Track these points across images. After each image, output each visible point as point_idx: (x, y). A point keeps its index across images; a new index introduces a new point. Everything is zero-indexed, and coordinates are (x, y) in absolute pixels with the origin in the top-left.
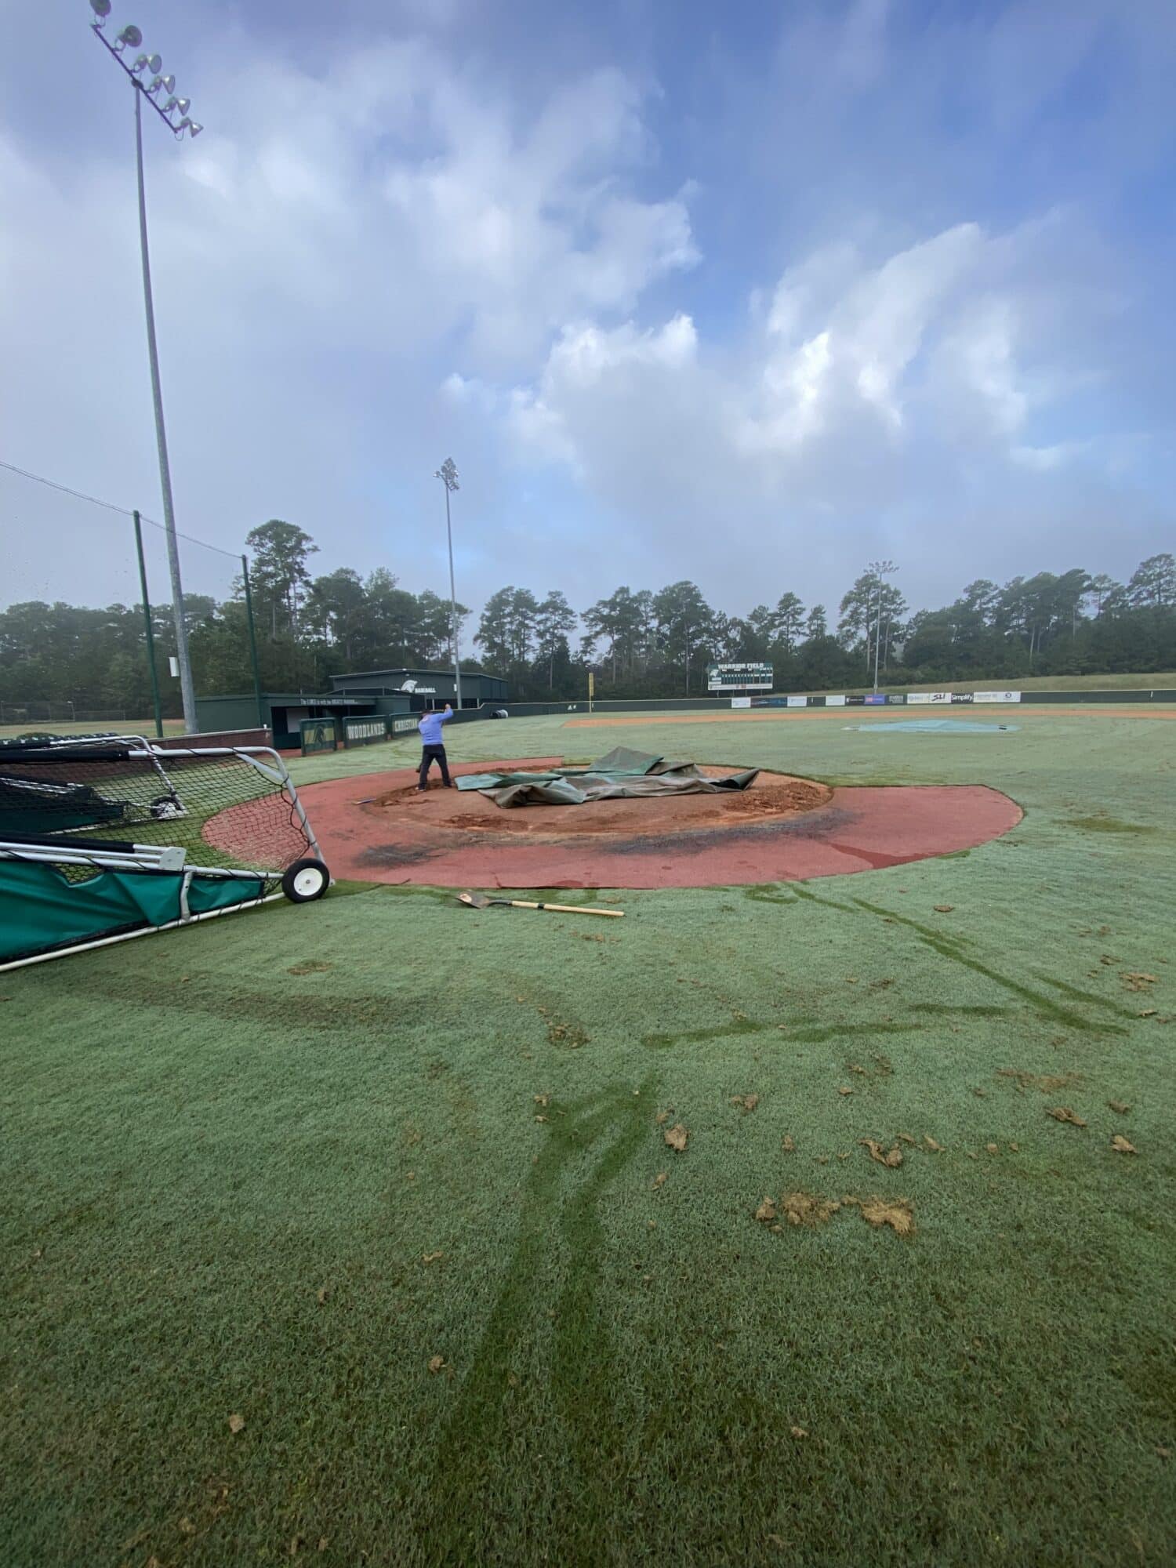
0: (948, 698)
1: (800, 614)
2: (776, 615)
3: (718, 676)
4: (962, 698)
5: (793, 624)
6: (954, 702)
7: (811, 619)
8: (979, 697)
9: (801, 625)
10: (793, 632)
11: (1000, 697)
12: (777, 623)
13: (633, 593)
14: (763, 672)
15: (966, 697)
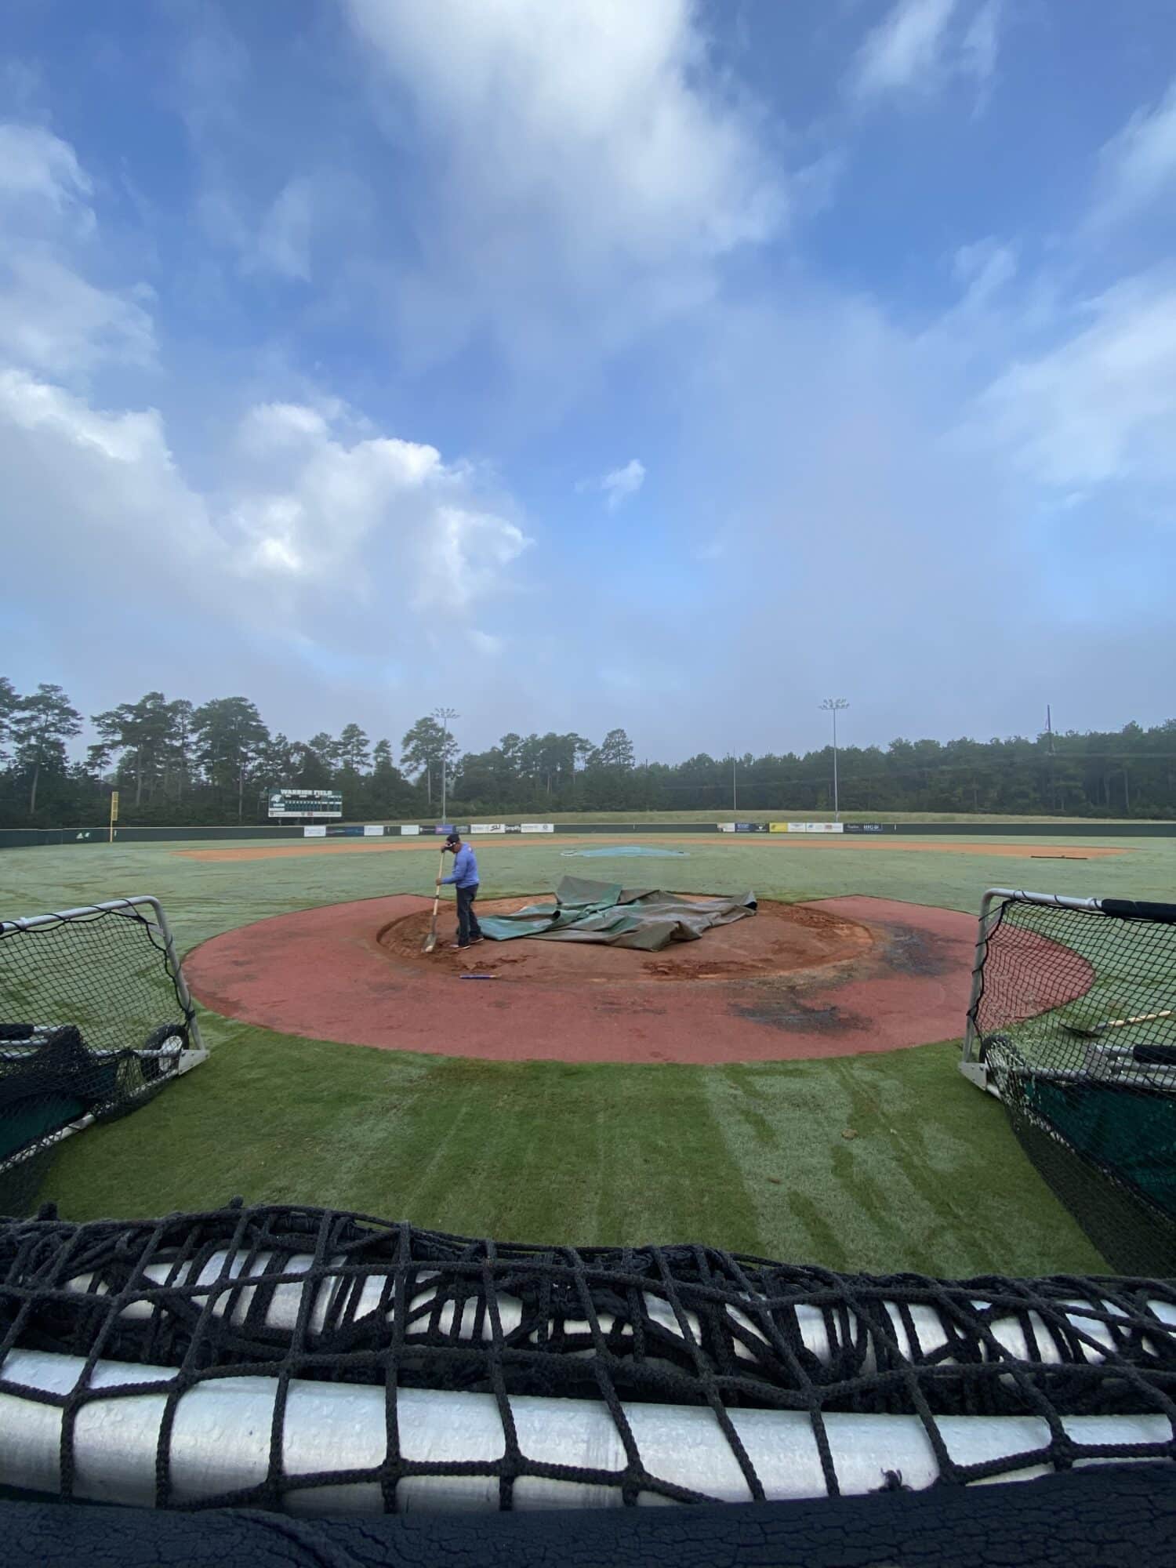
0: (503, 828)
1: (364, 745)
2: (340, 743)
3: (281, 802)
4: (513, 829)
5: (358, 755)
6: (508, 832)
7: (377, 751)
8: (526, 828)
9: (366, 755)
10: (358, 762)
11: (539, 828)
12: (340, 752)
13: (168, 701)
14: (332, 800)
15: (516, 828)
